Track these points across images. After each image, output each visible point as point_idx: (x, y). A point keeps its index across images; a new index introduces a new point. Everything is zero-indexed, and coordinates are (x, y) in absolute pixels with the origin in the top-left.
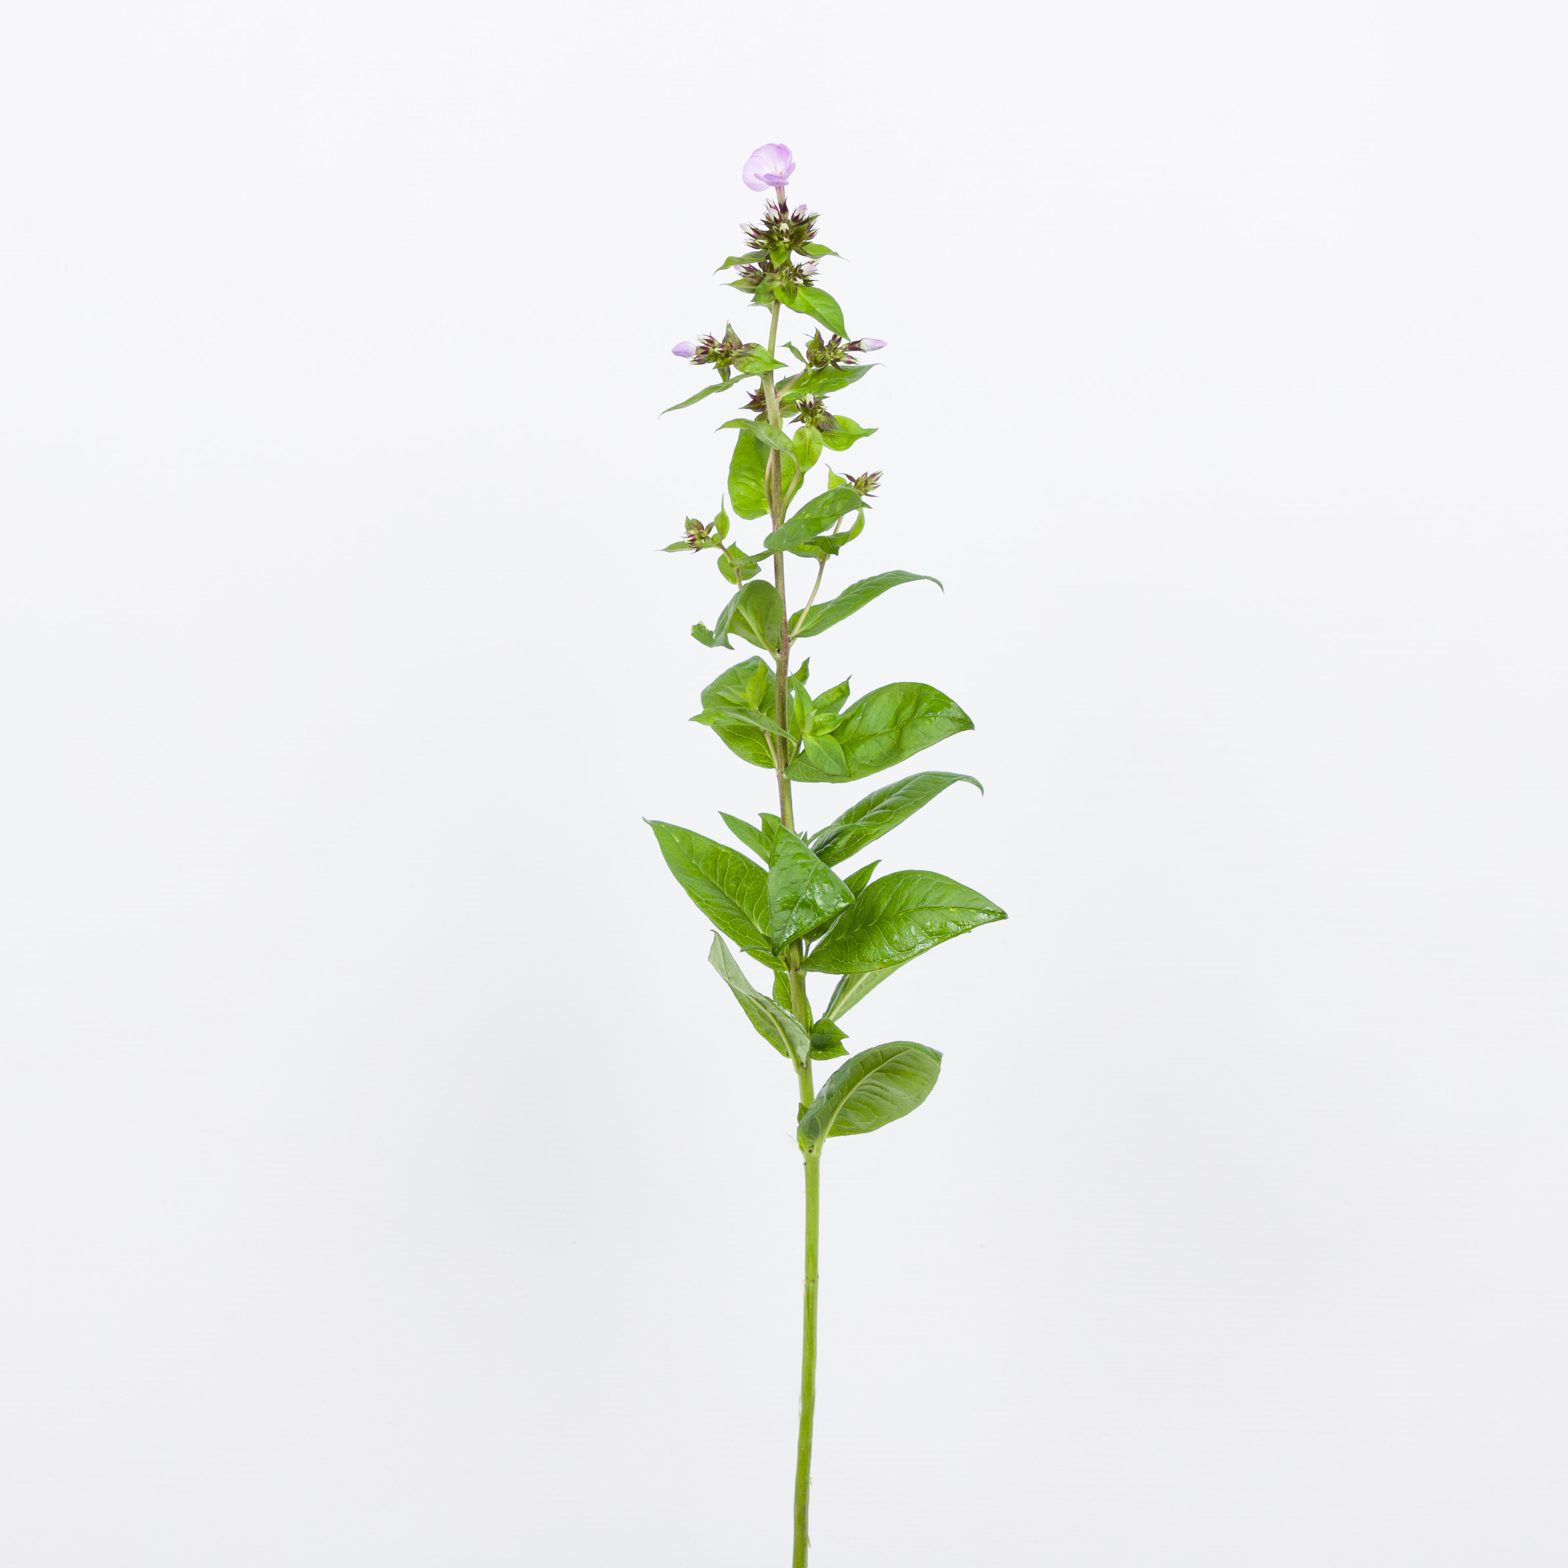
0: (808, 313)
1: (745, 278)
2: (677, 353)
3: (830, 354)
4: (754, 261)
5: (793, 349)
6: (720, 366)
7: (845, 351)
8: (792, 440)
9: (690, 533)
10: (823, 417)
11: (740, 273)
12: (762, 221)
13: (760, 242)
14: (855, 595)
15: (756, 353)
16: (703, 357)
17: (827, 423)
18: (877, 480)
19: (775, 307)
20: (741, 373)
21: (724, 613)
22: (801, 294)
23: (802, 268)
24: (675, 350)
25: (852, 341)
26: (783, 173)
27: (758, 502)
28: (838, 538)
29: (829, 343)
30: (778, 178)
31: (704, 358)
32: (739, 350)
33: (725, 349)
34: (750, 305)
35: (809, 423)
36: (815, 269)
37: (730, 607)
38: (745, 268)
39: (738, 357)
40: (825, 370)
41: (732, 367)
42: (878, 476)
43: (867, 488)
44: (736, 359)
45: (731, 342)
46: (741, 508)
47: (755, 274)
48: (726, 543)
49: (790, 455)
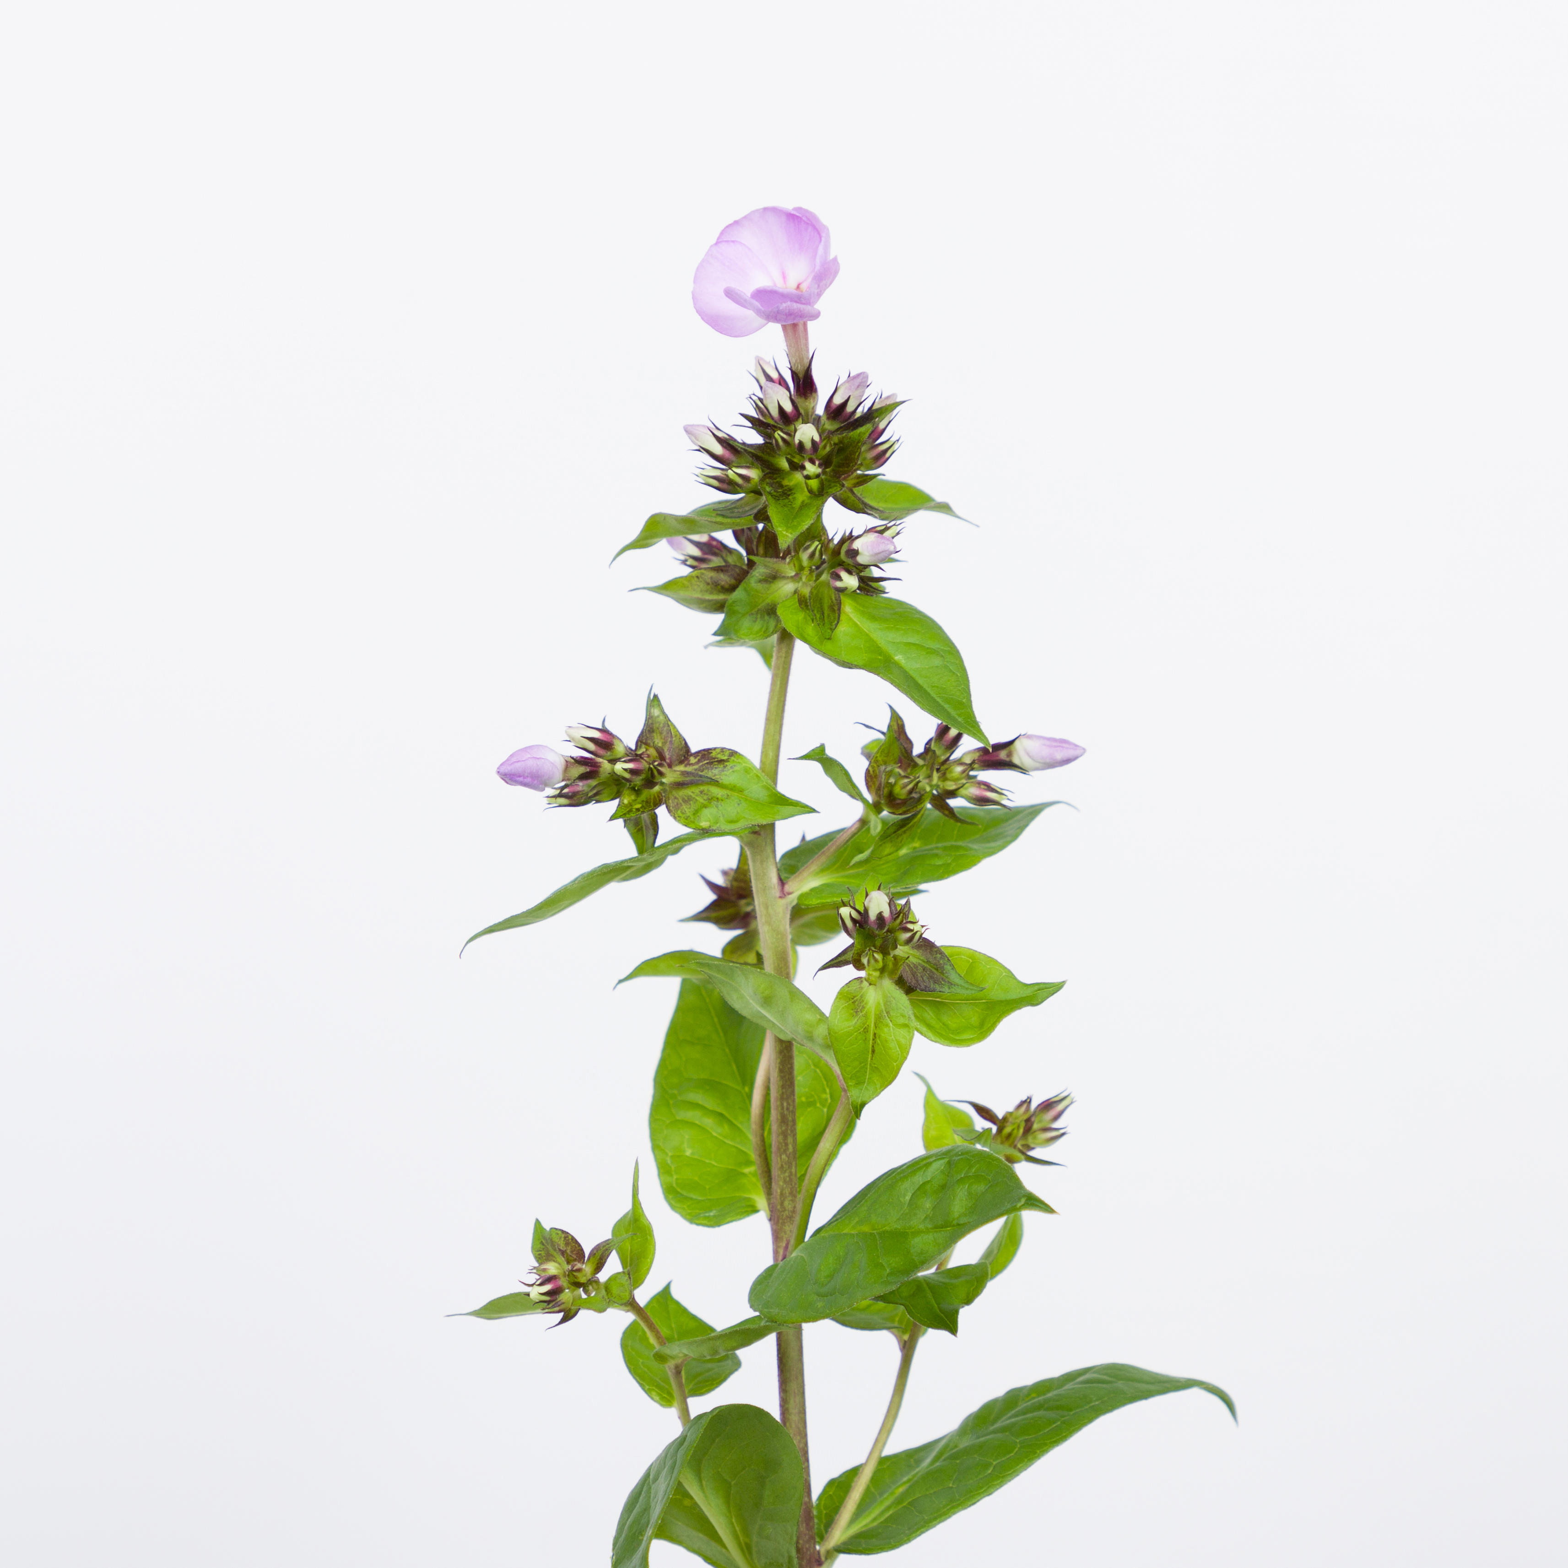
0: (871, 668)
1: (697, 573)
2: (510, 777)
3: (930, 777)
4: (722, 527)
5: (832, 767)
6: (630, 811)
7: (972, 769)
8: (827, 1014)
9: (544, 1270)
10: (915, 952)
11: (683, 558)
12: (746, 417)
13: (740, 475)
14: (1000, 1435)
15: (728, 776)
16: (581, 786)
17: (924, 969)
18: (1057, 1118)
19: (779, 651)
20: (684, 830)
21: (640, 1494)
22: (852, 616)
23: (857, 545)
24: (507, 769)
25: (993, 740)
26: (804, 287)
27: (732, 1176)
28: (954, 1281)
29: (927, 749)
30: (792, 300)
31: (586, 789)
32: (681, 768)
33: (644, 765)
34: (711, 644)
35: (875, 970)
36: (892, 548)
37: (656, 1479)
38: (697, 544)
39: (679, 785)
40: (915, 820)
41: (662, 812)
42: (1060, 1107)
43: (1030, 1140)
44: (674, 793)
45: (660, 745)
46: (685, 1193)
47: (725, 561)
48: (643, 1295)
49: (822, 1054)
